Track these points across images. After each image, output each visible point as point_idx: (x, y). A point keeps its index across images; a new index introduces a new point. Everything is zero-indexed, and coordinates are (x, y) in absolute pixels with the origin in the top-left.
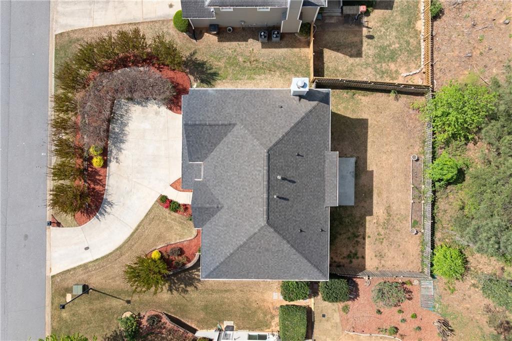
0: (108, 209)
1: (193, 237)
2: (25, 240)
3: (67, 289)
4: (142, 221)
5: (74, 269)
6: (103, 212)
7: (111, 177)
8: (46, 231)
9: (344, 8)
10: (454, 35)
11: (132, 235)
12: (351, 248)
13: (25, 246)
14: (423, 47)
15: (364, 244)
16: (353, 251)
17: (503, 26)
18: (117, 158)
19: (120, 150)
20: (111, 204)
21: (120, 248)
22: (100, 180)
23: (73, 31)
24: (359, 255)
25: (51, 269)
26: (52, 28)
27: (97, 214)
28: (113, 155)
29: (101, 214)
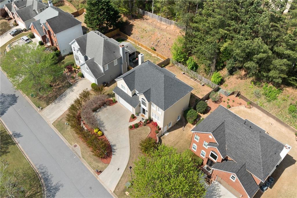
0: (115, 148)
1: (150, 131)
2: (91, 189)
3: (124, 190)
4: (130, 140)
5: (120, 180)
6: (114, 150)
7: (107, 136)
8: (97, 180)
9: (133, 61)
10: (163, 50)
11: (130, 148)
12: (194, 99)
13: (93, 191)
14: (159, 58)
15: (196, 96)
16: (196, 99)
17: (170, 39)
18: (105, 130)
19: (104, 127)
20: (114, 145)
21: (130, 156)
22: (105, 140)
23: (58, 119)
24: (198, 99)
25: (110, 191)
26: (49, 124)
27: (113, 153)
28: (103, 130)
29: (114, 152)
